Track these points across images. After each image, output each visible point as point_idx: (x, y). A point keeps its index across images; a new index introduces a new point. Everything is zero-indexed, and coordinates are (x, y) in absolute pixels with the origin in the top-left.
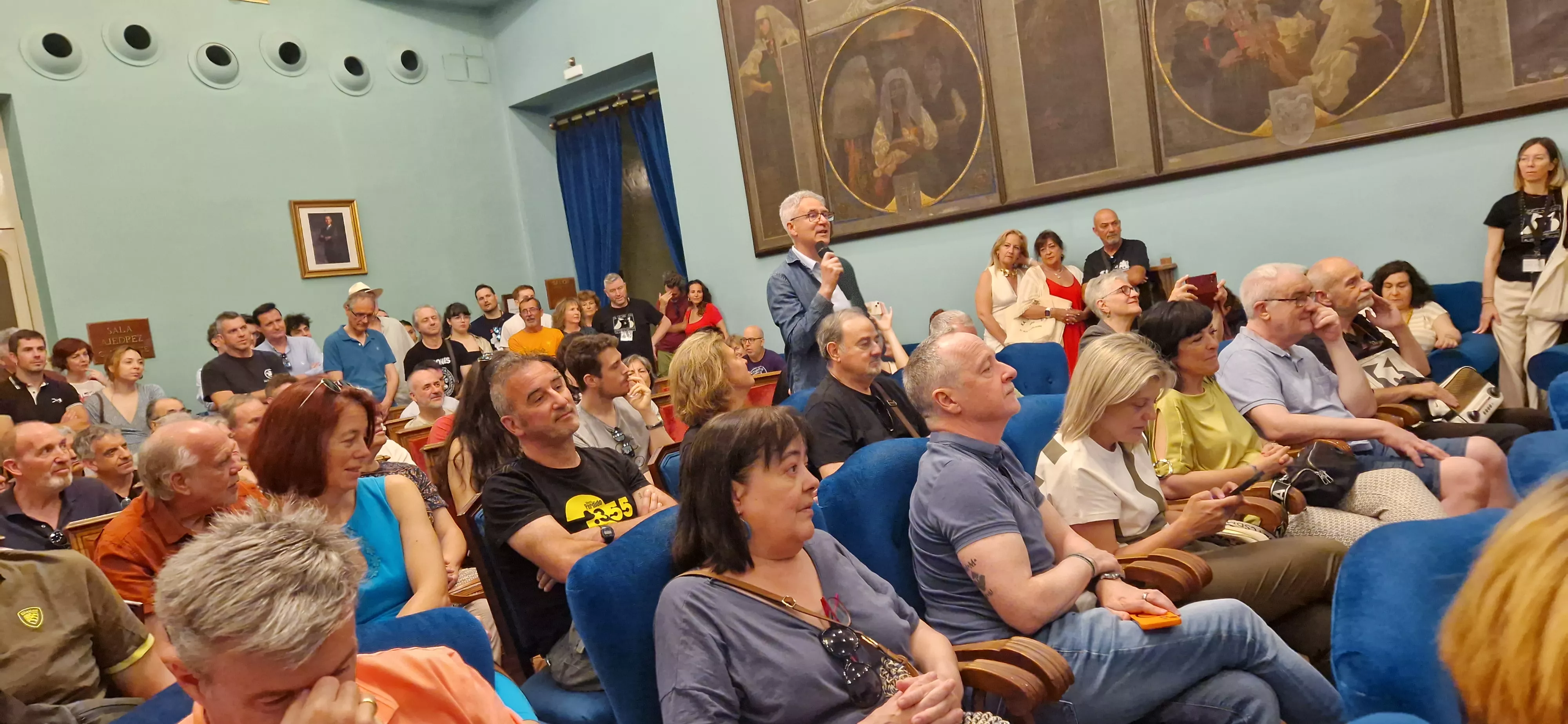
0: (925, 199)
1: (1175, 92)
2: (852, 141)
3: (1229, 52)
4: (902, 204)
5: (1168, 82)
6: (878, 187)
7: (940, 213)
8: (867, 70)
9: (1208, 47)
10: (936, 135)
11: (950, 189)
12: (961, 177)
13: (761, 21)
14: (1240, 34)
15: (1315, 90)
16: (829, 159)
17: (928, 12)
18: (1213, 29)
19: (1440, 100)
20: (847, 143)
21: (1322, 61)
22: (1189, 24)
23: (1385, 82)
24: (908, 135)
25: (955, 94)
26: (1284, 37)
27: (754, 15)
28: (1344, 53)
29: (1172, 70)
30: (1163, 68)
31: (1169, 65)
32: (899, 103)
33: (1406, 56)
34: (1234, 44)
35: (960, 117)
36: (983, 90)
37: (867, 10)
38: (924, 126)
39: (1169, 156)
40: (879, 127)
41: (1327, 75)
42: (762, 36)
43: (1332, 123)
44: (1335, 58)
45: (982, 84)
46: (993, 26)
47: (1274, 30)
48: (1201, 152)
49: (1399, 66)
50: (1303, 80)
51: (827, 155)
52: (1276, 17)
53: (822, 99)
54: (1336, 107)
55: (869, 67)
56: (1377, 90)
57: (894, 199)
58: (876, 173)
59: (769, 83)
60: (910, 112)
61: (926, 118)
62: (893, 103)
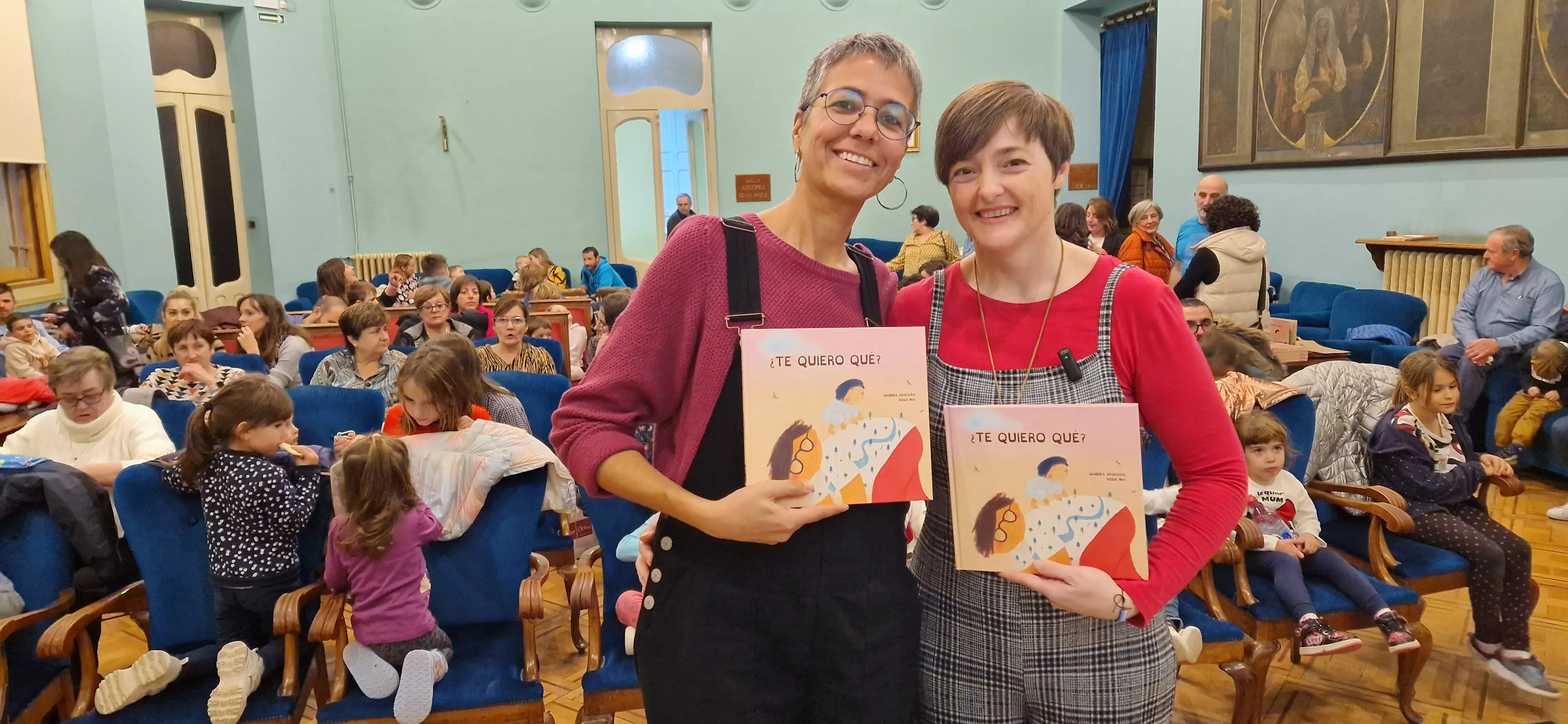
0: (1327, 139)
1: (1547, 64)
2: (1282, 76)
4: (1310, 143)
5: (1544, 53)
6: (1294, 122)
8: (1303, 7)
10: (1344, 79)
11: (1347, 133)
12: (1358, 121)
16: (1262, 88)
20: (1277, 76)
24: (1324, 75)
25: (1366, 39)
30: (1542, 36)
31: (1547, 34)
32: (1321, 43)
35: (1366, 62)
36: (1389, 36)
38: (1337, 68)
39: (1530, 130)
40: (1303, 64)
45: (1389, 28)
51: (1262, 85)
57: (1304, 136)
58: (1295, 109)
59: (1230, 10)
60: (1329, 51)
61: (1340, 59)
62: (1318, 42)
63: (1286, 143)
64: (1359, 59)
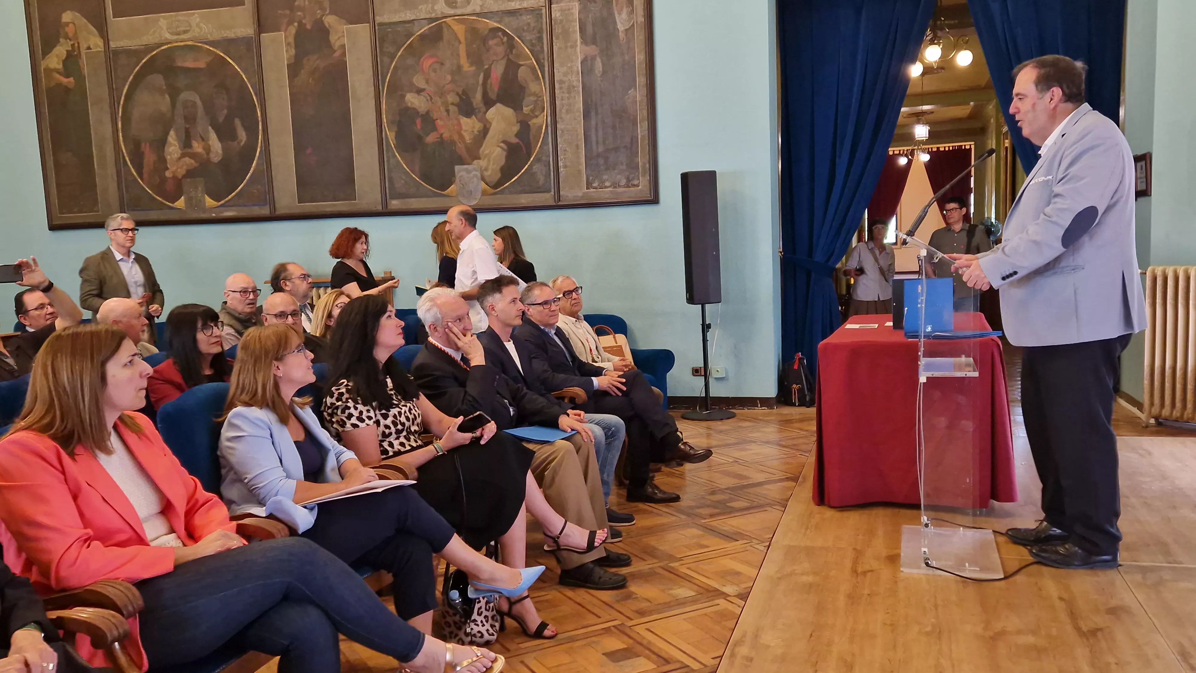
0: (209, 202)
1: (397, 154)
2: (148, 144)
3: (432, 134)
4: (189, 203)
5: (393, 146)
6: (170, 186)
7: (221, 215)
8: (164, 87)
9: (419, 127)
10: (220, 151)
11: (230, 197)
12: (239, 188)
13: (67, 24)
14: (439, 123)
15: (482, 171)
16: (125, 155)
17: (218, 52)
18: (422, 115)
19: (549, 191)
20: (143, 145)
21: (487, 152)
22: (407, 109)
23: (521, 173)
24: (197, 147)
25: (238, 122)
26: (466, 131)
27: (60, 17)
28: (499, 149)
29: (396, 138)
30: (390, 135)
31: (394, 134)
32: (190, 119)
33: (532, 159)
34: (434, 129)
35: (241, 141)
36: (260, 124)
37: (167, 39)
38: (210, 143)
39: (392, 198)
40: (172, 137)
41: (489, 161)
42: (67, 37)
43: (491, 195)
44: (494, 152)
45: (260, 119)
46: (269, 76)
47: (459, 125)
48: (413, 200)
49: (528, 164)
50: (475, 162)
51: (124, 151)
52: (461, 117)
53: (122, 103)
54: (494, 184)
55: (166, 85)
56: (516, 177)
57: (183, 197)
58: (168, 174)
59: (71, 79)
60: (200, 129)
61: (213, 137)
62: (186, 119)
63: (162, 203)
64: (233, 136)
